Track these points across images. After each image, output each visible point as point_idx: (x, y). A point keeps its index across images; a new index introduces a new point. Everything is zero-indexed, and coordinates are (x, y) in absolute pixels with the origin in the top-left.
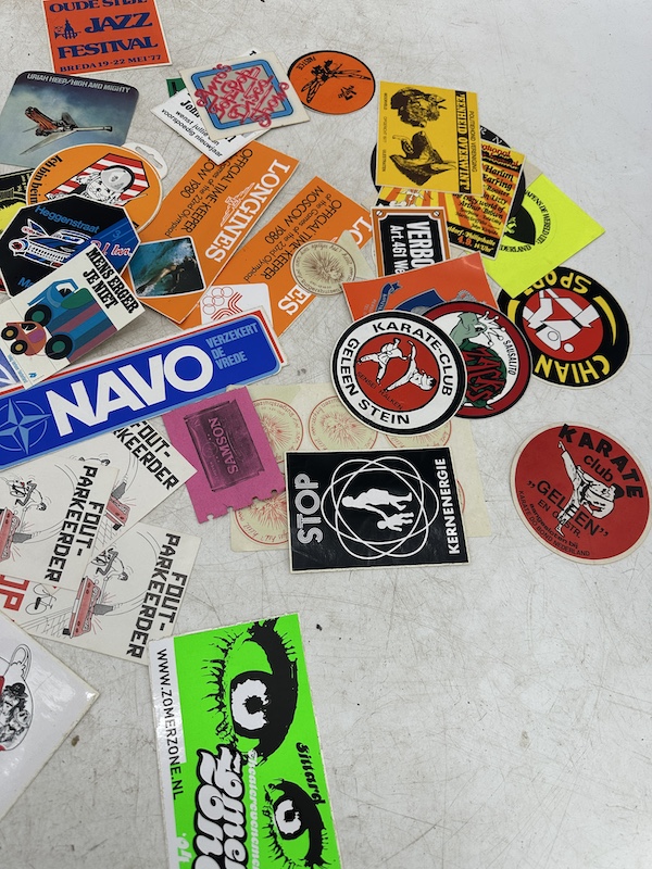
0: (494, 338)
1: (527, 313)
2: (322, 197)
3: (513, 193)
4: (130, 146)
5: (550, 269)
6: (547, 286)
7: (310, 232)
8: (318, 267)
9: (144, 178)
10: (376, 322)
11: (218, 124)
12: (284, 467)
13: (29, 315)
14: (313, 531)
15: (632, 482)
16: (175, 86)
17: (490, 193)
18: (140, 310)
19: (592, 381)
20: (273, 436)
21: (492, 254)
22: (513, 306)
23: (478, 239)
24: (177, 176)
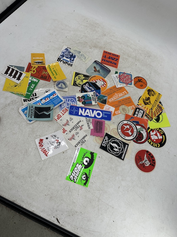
0: (144, 133)
1: (151, 132)
2: (129, 100)
3: (159, 113)
4: (106, 79)
5: (158, 128)
6: (157, 130)
7: (125, 104)
8: (123, 109)
9: (105, 85)
10: (128, 121)
11: (120, 82)
12: (105, 134)
13: (82, 97)
14: (104, 145)
15: (153, 164)
16: (116, 73)
17: (155, 112)
18: (97, 104)
19: (156, 147)
20: (105, 129)
21: (151, 121)
22: (150, 130)
23: (150, 117)
24: (110, 87)
